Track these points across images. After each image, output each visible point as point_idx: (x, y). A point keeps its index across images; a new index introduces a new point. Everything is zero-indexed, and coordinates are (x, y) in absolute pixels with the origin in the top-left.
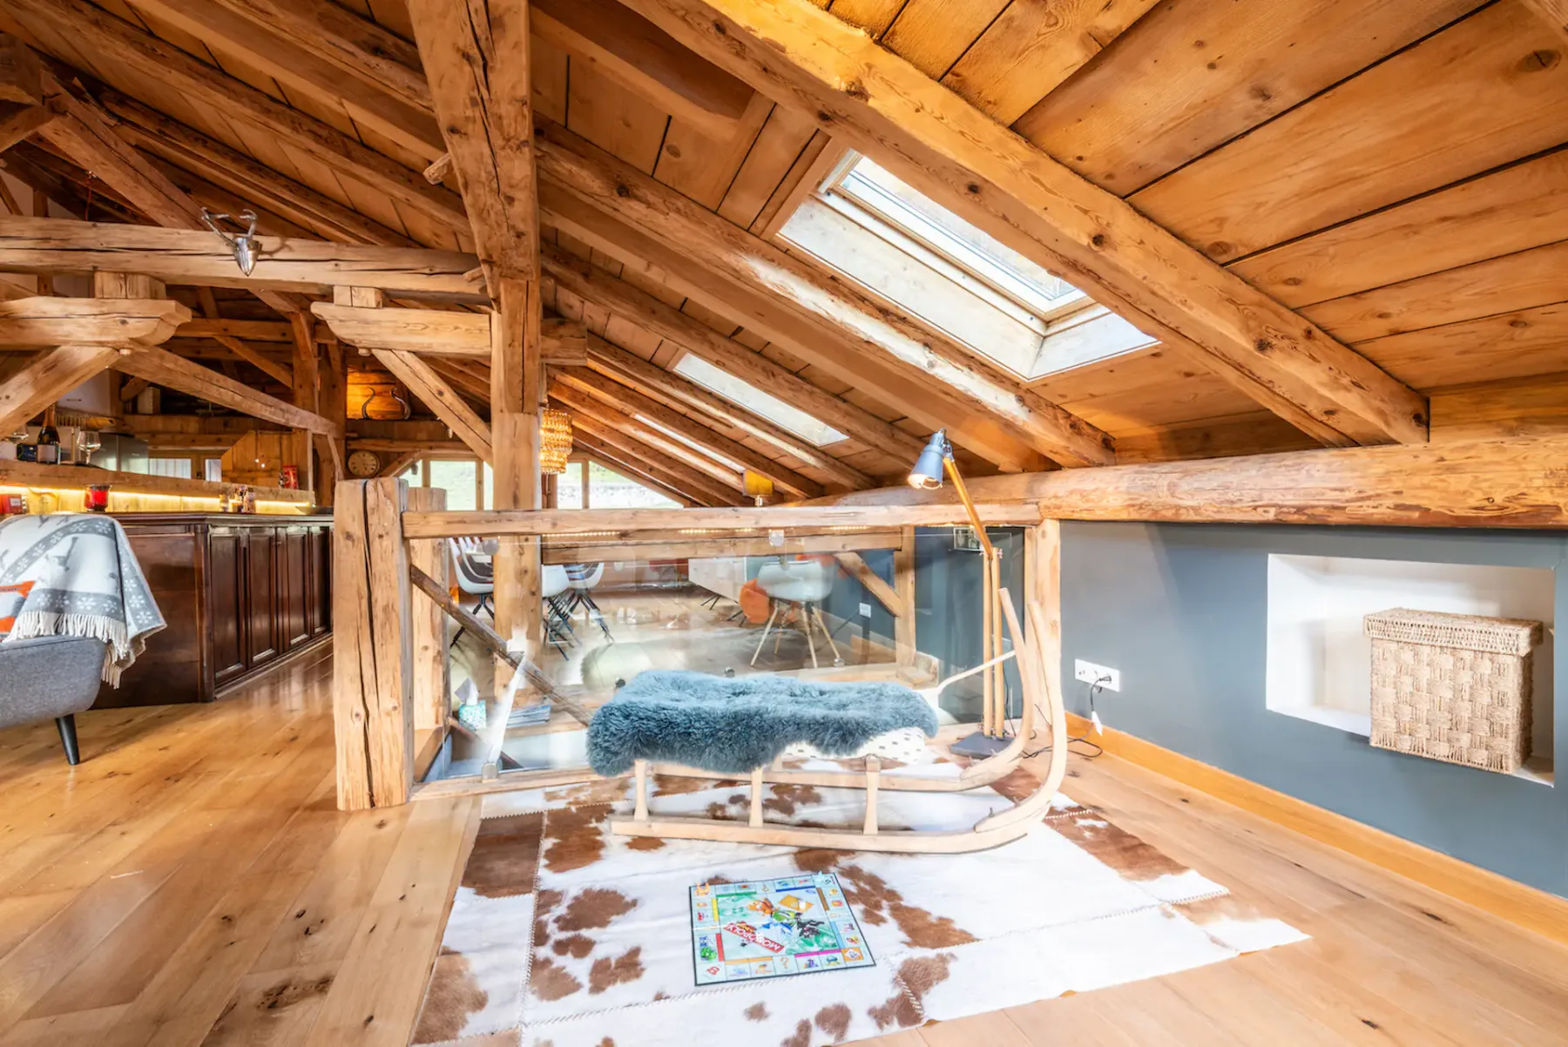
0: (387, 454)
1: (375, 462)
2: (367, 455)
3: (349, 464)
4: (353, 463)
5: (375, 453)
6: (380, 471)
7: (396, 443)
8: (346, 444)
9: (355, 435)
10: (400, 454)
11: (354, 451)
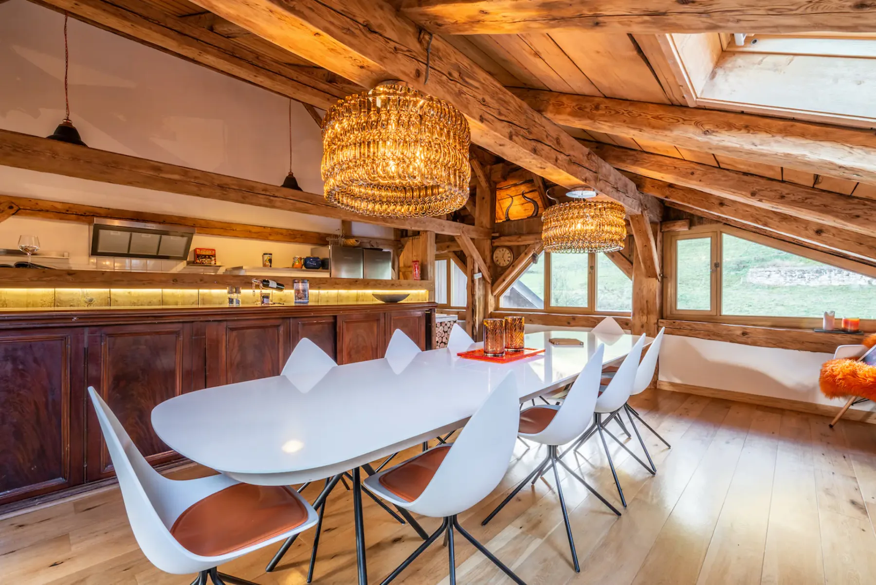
0: (518, 247)
1: (509, 255)
2: (504, 249)
3: (494, 257)
4: (496, 257)
5: (510, 248)
6: (513, 262)
7: (523, 237)
8: (492, 243)
9: (497, 235)
10: (526, 246)
11: (498, 247)
